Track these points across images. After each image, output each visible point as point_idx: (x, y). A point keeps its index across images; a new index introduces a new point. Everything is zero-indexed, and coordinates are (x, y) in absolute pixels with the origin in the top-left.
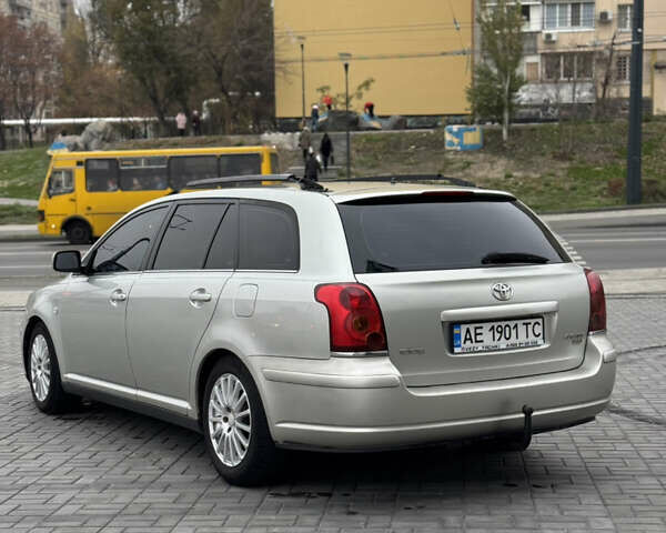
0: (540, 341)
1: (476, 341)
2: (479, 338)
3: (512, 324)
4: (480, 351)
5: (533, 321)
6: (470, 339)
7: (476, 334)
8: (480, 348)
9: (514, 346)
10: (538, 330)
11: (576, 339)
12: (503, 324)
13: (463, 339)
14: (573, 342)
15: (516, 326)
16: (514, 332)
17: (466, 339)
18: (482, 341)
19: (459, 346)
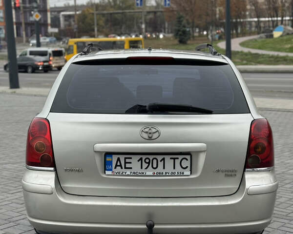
0: (187, 172)
1: (125, 168)
2: (128, 165)
3: (160, 158)
4: (128, 175)
5: (181, 157)
6: (121, 166)
7: (125, 163)
8: (128, 173)
9: (160, 174)
10: (186, 163)
11: (230, 174)
12: (151, 157)
13: (114, 166)
14: (226, 175)
15: (164, 159)
16: (161, 164)
17: (116, 166)
18: (131, 168)
19: (111, 170)
